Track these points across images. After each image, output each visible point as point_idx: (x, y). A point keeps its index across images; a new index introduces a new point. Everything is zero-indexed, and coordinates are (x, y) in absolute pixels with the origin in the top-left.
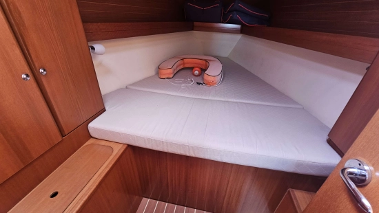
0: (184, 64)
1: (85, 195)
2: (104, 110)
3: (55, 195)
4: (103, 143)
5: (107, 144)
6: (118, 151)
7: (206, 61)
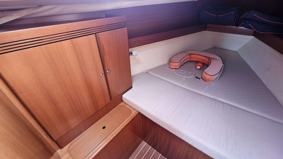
0: (190, 58)
1: (115, 133)
2: (131, 87)
3: (104, 128)
4: (128, 107)
5: (129, 108)
6: (134, 114)
7: (209, 58)
